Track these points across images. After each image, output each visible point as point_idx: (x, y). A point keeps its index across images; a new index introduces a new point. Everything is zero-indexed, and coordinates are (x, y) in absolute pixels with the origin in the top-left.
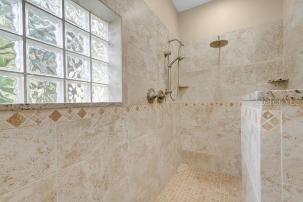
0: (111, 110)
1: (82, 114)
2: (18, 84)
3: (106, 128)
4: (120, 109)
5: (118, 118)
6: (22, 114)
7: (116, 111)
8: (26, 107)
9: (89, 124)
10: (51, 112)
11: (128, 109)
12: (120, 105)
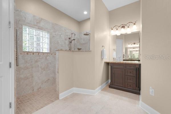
0: (46, 54)
1: (39, 54)
2: (27, 48)
3: (45, 58)
4: (49, 54)
5: (48, 56)
6: (28, 53)
7: (47, 54)
8: (29, 52)
9: (40, 56)
10: (32, 53)
11: (52, 54)
12: (49, 53)
